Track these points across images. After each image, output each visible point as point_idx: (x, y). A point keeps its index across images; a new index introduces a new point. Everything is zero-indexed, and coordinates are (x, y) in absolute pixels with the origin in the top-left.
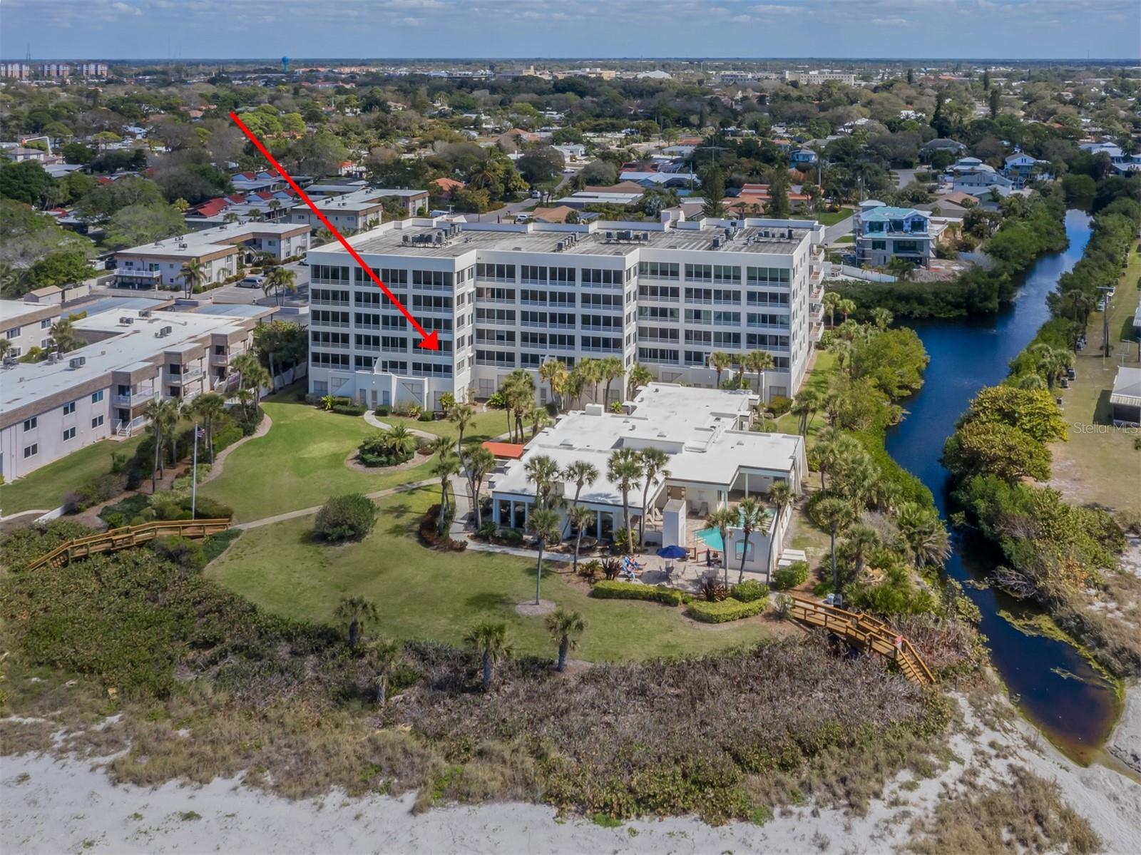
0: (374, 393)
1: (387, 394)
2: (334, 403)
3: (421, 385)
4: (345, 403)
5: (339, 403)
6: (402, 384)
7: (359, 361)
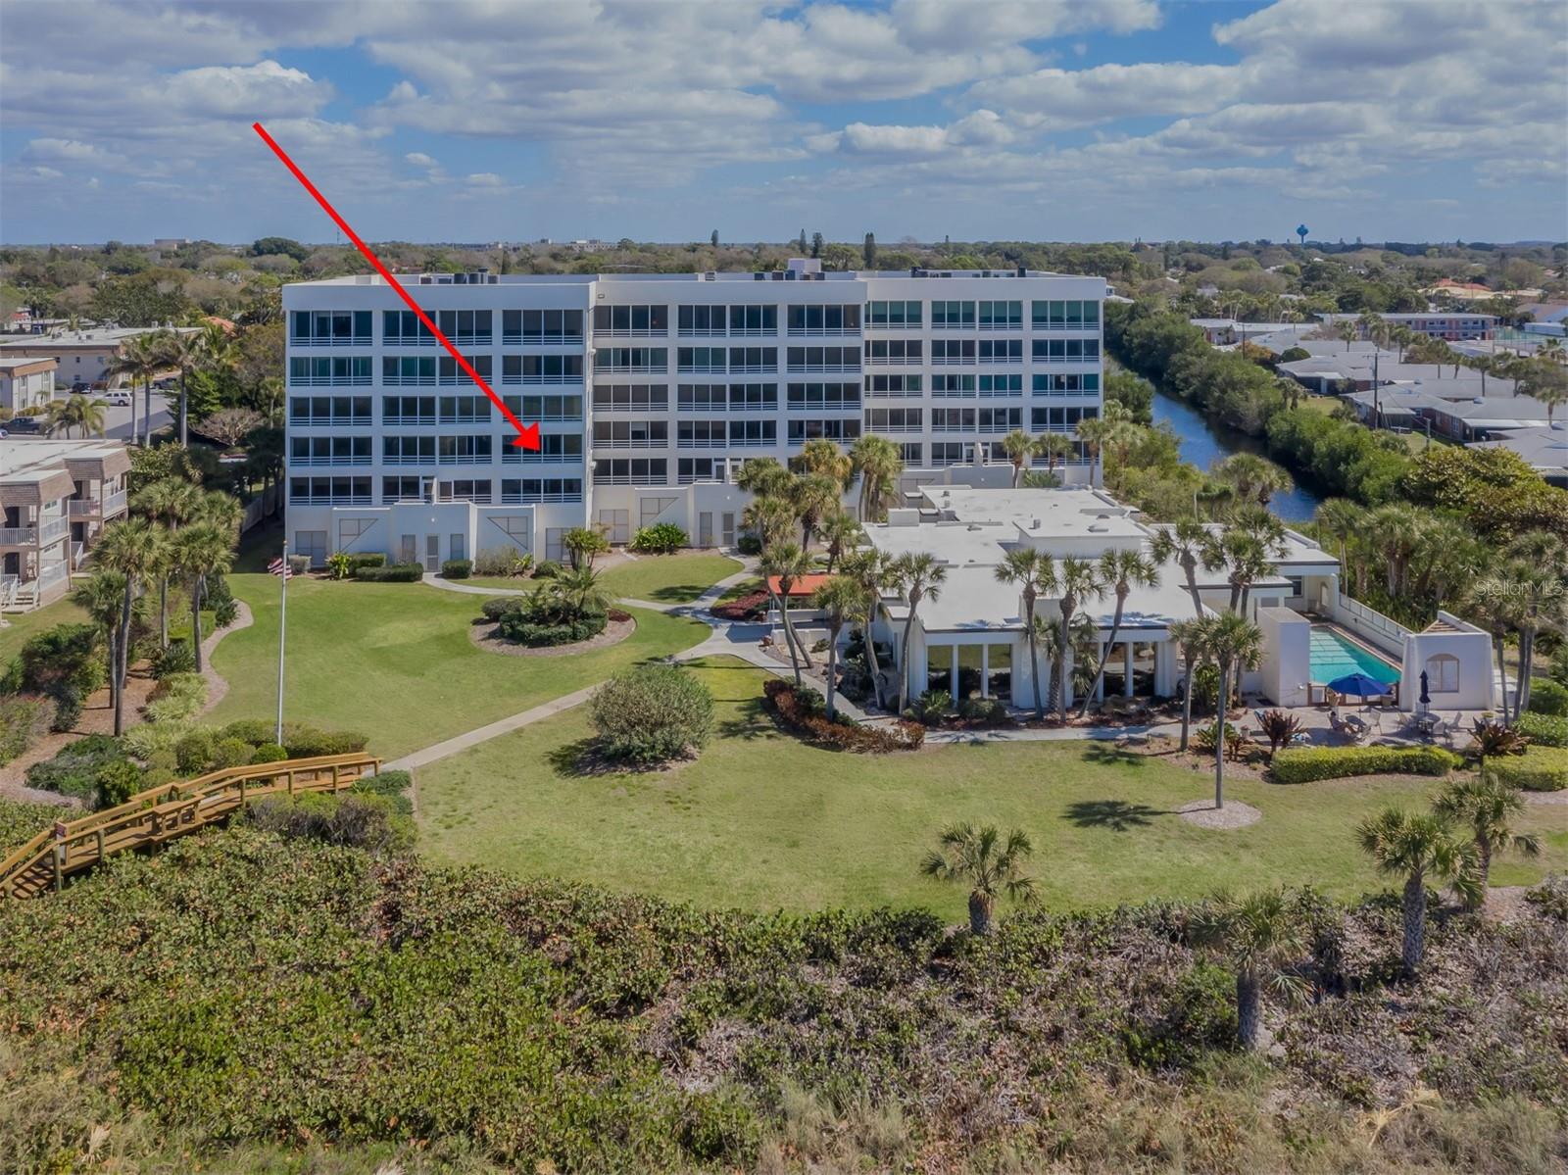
0: (433, 543)
1: (459, 541)
2: (352, 564)
3: (527, 518)
4: (376, 563)
5: (363, 563)
6: (487, 519)
7: (391, 488)
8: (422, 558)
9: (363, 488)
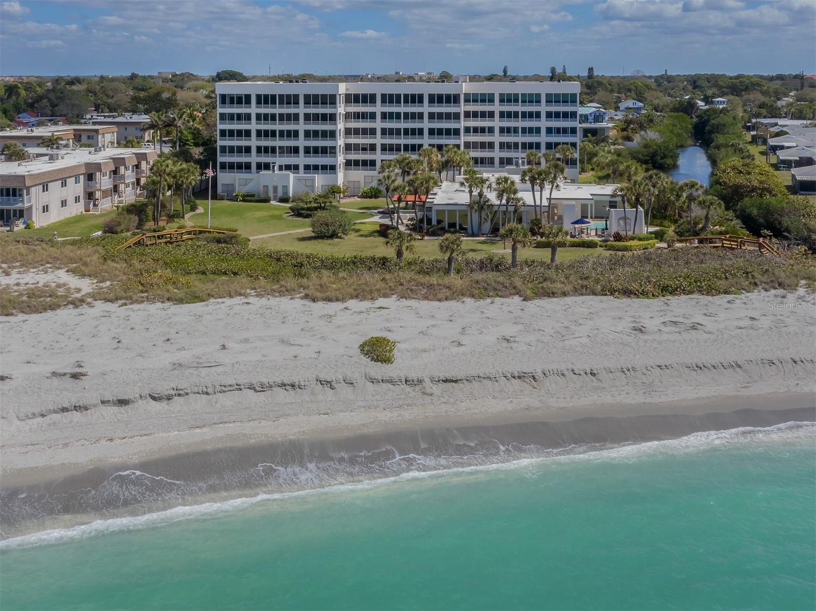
0: (275, 188)
1: (286, 188)
2: (244, 196)
3: (313, 180)
4: (253, 196)
6: (295, 179)
7: (259, 166)
8: (271, 195)
9: (248, 166)
